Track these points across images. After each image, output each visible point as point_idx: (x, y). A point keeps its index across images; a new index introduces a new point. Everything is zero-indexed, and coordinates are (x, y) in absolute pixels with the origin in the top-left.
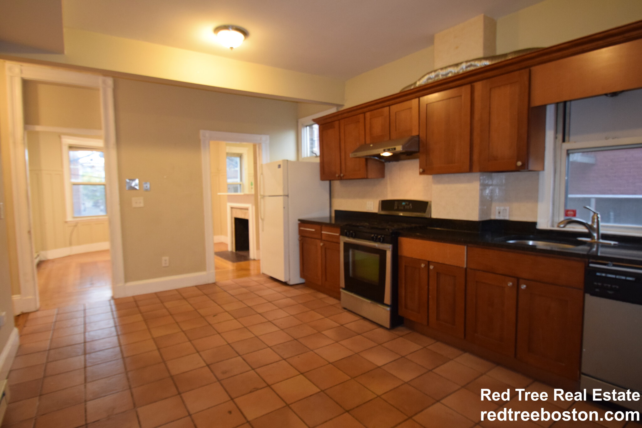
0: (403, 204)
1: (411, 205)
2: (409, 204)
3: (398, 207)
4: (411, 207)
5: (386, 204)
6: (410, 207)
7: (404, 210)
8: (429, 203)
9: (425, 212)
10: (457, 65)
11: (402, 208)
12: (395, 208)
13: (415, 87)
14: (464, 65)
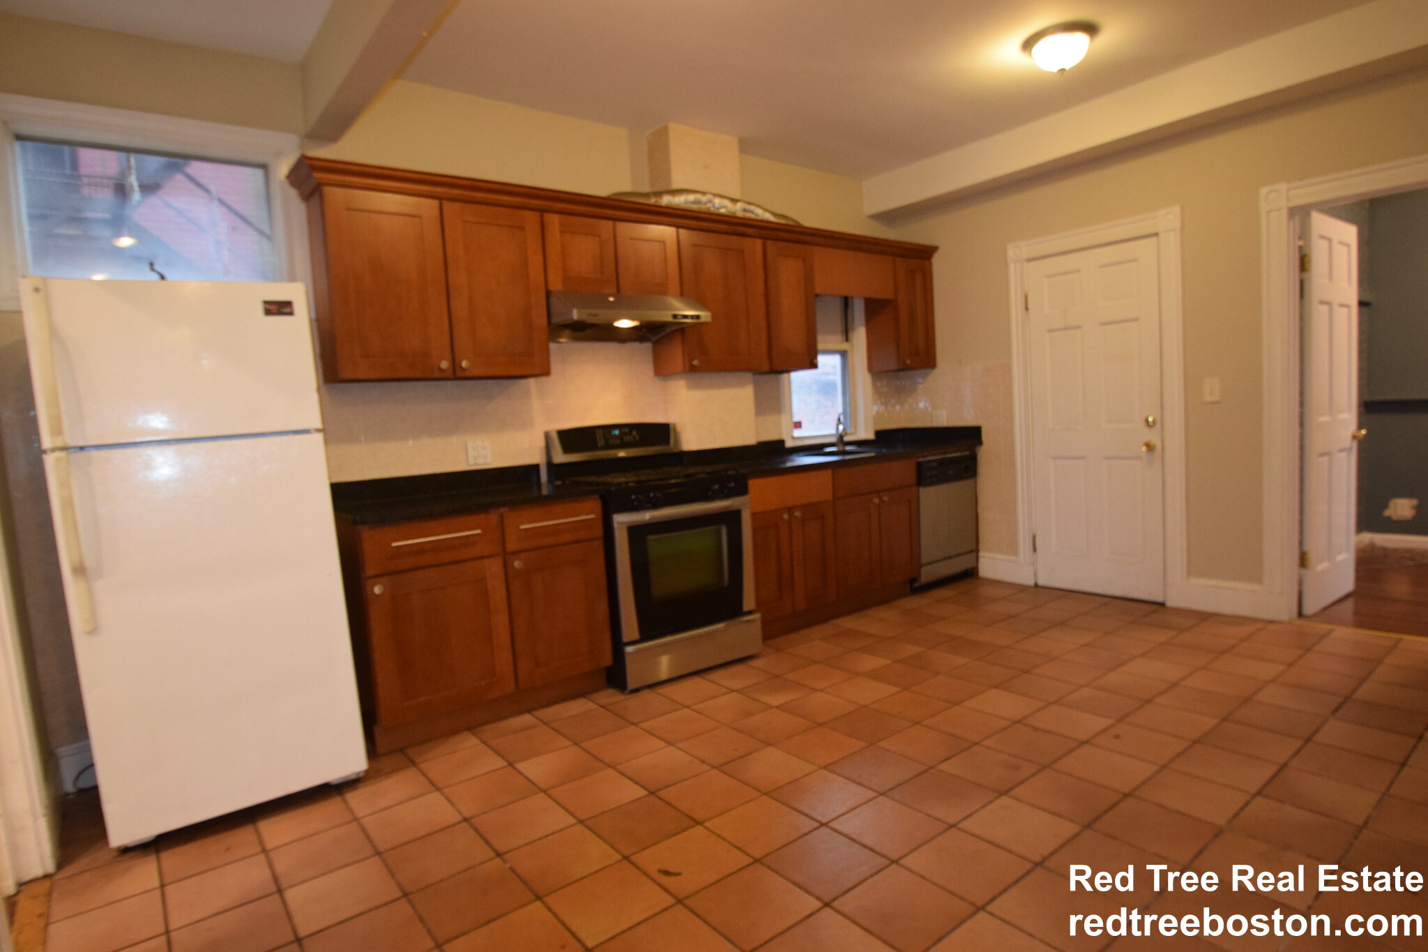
0: (617, 432)
1: (634, 433)
2: (630, 433)
3: (606, 440)
4: (637, 438)
5: (573, 438)
6: (635, 437)
7: (623, 445)
8: (671, 426)
9: (668, 442)
10: (734, 201)
11: (618, 442)
12: (599, 445)
13: (658, 204)
14: (739, 205)
